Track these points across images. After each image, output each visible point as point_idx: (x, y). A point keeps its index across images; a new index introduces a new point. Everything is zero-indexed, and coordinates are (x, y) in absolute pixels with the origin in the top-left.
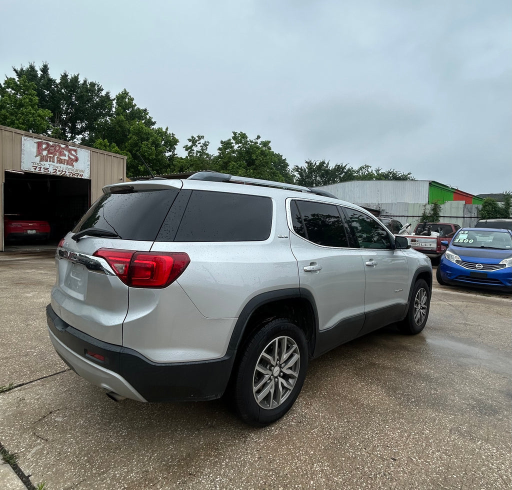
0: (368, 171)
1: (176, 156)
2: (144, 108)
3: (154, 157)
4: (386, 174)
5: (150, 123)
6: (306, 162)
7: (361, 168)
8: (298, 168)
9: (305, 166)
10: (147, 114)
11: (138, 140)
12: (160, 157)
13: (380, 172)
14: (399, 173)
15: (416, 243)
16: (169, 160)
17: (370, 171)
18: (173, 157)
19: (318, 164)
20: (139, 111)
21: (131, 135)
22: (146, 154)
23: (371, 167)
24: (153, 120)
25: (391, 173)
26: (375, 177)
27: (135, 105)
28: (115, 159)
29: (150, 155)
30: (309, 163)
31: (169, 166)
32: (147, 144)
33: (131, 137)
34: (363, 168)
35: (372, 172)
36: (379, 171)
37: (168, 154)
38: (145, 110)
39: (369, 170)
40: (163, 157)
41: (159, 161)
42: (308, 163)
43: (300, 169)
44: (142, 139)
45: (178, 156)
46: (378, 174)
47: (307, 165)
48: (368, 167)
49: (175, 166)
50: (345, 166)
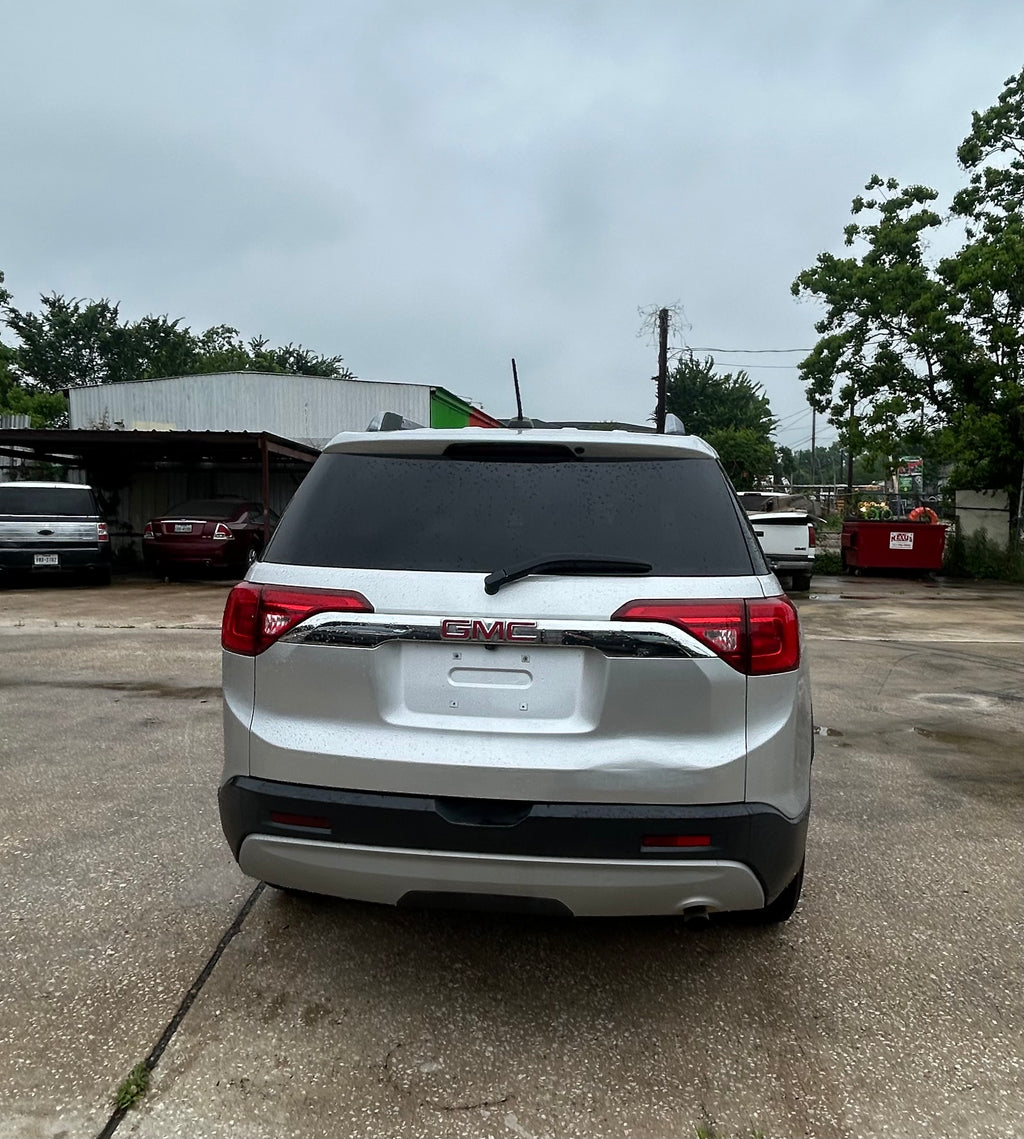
0: (229, 343)
4: (279, 357)
6: (46, 301)
7: (210, 335)
8: (18, 316)
9: (41, 312)
13: (263, 349)
14: (311, 355)
17: (235, 342)
19: (82, 310)
23: (237, 333)
25: (291, 354)
26: (252, 364)
30: (55, 305)
34: (217, 334)
35: (241, 348)
36: (260, 345)
39: (233, 342)
42: (52, 305)
43: (24, 320)
46: (258, 355)
47: (46, 309)
48: (229, 331)
50: (175, 324)
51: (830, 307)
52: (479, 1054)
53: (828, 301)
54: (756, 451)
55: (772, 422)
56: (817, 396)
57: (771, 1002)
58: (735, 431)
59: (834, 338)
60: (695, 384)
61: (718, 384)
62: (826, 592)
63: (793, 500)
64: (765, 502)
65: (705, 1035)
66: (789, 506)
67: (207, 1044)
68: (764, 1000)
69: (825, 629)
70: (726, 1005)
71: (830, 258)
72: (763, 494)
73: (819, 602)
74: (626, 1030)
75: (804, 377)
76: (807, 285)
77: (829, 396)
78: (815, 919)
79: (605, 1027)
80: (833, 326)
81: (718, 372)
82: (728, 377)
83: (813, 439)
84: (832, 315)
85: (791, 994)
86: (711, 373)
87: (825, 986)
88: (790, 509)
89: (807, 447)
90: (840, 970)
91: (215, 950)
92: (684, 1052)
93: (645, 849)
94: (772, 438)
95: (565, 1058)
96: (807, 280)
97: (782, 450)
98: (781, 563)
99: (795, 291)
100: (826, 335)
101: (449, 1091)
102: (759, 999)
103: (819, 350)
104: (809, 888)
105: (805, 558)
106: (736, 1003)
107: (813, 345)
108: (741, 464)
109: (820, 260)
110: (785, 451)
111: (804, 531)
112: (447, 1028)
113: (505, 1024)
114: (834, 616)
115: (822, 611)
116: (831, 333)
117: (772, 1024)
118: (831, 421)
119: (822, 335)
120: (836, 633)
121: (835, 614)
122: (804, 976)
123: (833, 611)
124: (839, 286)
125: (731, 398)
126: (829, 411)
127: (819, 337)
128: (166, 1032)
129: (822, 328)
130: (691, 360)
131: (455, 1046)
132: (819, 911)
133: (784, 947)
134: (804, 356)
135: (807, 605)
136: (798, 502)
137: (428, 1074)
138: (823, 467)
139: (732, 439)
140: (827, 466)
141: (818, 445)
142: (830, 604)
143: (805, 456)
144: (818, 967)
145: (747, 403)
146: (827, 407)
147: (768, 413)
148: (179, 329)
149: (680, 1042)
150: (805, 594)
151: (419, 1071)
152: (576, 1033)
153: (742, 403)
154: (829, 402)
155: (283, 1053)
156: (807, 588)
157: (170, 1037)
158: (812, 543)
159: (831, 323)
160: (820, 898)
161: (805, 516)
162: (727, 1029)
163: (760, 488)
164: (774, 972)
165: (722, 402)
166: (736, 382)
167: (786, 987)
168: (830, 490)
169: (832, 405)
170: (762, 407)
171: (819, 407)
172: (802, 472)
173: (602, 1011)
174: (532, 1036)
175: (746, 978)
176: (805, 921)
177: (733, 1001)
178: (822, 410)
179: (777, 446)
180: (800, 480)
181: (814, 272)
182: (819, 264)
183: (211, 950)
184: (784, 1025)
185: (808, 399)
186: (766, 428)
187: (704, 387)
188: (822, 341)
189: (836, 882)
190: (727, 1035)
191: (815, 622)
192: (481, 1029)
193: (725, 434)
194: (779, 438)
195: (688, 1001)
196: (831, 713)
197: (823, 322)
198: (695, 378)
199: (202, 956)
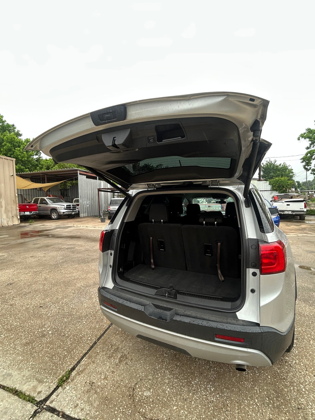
1: (41, 158)
2: (12, 124)
3: (26, 159)
5: (18, 134)
7: (158, 166)
10: (15, 128)
11: (11, 147)
12: (30, 159)
15: (211, 208)
16: (37, 161)
18: (39, 159)
20: (8, 126)
21: (5, 143)
22: (19, 157)
23: (163, 165)
24: (20, 133)
27: (5, 121)
28: (6, 160)
29: (23, 157)
31: (37, 165)
32: (20, 150)
33: (5, 145)
34: (159, 166)
37: (35, 157)
38: (13, 125)
40: (32, 159)
41: (29, 162)
44: (15, 147)
45: (43, 158)
48: (161, 165)
49: (42, 165)
51: (310, 142)
52: (164, 391)
53: (310, 141)
54: (287, 183)
55: (293, 175)
56: (307, 167)
57: (279, 393)
58: (281, 178)
59: (312, 151)
60: (271, 167)
61: (277, 166)
62: (310, 220)
63: (299, 195)
64: (290, 196)
65: (249, 405)
66: (298, 197)
67: (91, 364)
68: (276, 392)
69: (310, 232)
70: (259, 390)
71: (310, 129)
72: (290, 194)
73: (307, 223)
74: (218, 393)
75: (303, 162)
76: (303, 137)
77: (310, 167)
78: (301, 352)
79: (210, 390)
80: (311, 147)
81: (278, 163)
82: (280, 165)
83: (307, 178)
84: (311, 145)
85: (288, 392)
86: (275, 164)
87: (304, 390)
88: (298, 198)
89: (305, 180)
90: (311, 382)
91: (108, 327)
92: (238, 413)
93: (217, 339)
94: (294, 179)
95: (193, 403)
96: (303, 136)
97: (297, 182)
98: (295, 213)
99: (299, 139)
100: (309, 150)
101: (149, 408)
102: (274, 390)
103: (307, 154)
104: (299, 336)
105: (303, 211)
106: (264, 391)
107: (305, 153)
108: (283, 186)
109: (306, 130)
110: (298, 182)
111: (303, 204)
112: (158, 375)
113: (177, 378)
114: (313, 228)
115: (309, 226)
116: (310, 149)
117: (278, 407)
118: (311, 173)
119: (308, 150)
120: (313, 234)
121: (313, 227)
122: (294, 382)
123: (313, 226)
124: (313, 136)
125: (281, 169)
126: (310, 170)
127: (306, 151)
128: (83, 356)
129: (308, 148)
130: (270, 161)
131: (158, 385)
132: (303, 348)
133: (287, 364)
134: (302, 157)
135: (304, 224)
136: (301, 196)
137: (145, 396)
138: (310, 186)
139: (280, 180)
140: (311, 185)
141: (308, 180)
142: (311, 224)
143: (304, 183)
144: (301, 378)
145: (286, 170)
146: (310, 169)
147: (292, 173)
148: (151, 165)
149: (238, 407)
150: (303, 221)
151: (143, 394)
152: (199, 390)
153: (285, 170)
154: (310, 168)
155: (108, 374)
156: (304, 219)
157: (84, 357)
158: (305, 207)
159: (310, 147)
160: (304, 341)
161: (303, 200)
162: (258, 404)
163: (289, 192)
164: (282, 376)
165: (279, 171)
166: (283, 165)
167: (286, 386)
168: (312, 192)
169: (311, 169)
170: (291, 171)
171: (307, 170)
172: (303, 187)
173: (211, 381)
174: (184, 387)
175: (269, 377)
176: (297, 352)
177: (262, 388)
178: (308, 170)
179: (295, 181)
180: (303, 189)
181: (305, 134)
182: (306, 131)
183: (107, 326)
184: (284, 409)
185: (304, 168)
186: (292, 177)
187: (273, 167)
188: (308, 152)
189: (311, 335)
190: (258, 408)
191: (306, 230)
192: (169, 379)
193: (278, 179)
194: (296, 179)
195: (244, 384)
196: (311, 262)
197: (308, 147)
198: (271, 165)
199: (104, 328)
